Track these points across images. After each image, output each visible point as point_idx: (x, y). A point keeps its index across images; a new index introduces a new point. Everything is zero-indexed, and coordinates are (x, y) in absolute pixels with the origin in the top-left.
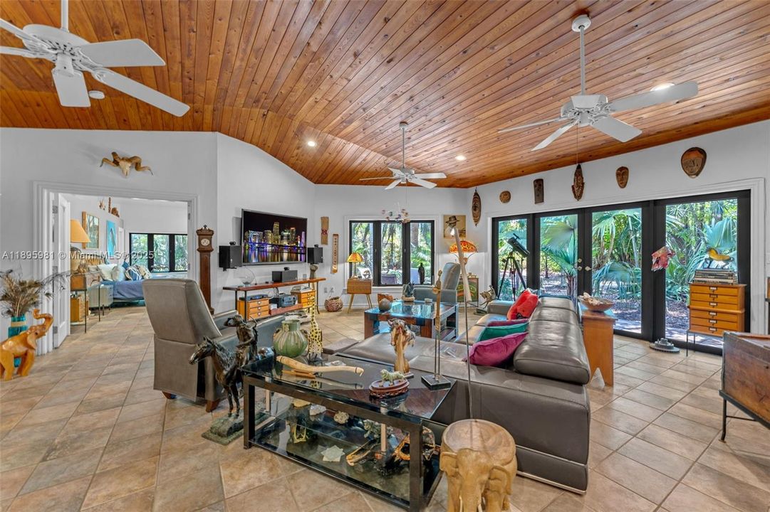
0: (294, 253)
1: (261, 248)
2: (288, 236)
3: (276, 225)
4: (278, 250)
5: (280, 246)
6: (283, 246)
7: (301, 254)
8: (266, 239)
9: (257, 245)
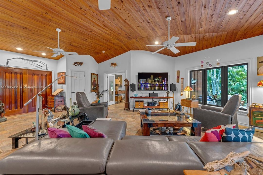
0: (161, 87)
1: (145, 85)
2: (158, 80)
3: (152, 77)
4: (153, 86)
5: (154, 84)
6: (155, 84)
7: (164, 87)
8: (148, 82)
9: (144, 84)
